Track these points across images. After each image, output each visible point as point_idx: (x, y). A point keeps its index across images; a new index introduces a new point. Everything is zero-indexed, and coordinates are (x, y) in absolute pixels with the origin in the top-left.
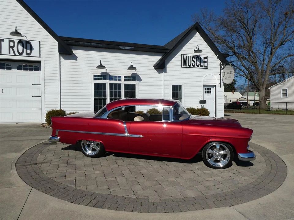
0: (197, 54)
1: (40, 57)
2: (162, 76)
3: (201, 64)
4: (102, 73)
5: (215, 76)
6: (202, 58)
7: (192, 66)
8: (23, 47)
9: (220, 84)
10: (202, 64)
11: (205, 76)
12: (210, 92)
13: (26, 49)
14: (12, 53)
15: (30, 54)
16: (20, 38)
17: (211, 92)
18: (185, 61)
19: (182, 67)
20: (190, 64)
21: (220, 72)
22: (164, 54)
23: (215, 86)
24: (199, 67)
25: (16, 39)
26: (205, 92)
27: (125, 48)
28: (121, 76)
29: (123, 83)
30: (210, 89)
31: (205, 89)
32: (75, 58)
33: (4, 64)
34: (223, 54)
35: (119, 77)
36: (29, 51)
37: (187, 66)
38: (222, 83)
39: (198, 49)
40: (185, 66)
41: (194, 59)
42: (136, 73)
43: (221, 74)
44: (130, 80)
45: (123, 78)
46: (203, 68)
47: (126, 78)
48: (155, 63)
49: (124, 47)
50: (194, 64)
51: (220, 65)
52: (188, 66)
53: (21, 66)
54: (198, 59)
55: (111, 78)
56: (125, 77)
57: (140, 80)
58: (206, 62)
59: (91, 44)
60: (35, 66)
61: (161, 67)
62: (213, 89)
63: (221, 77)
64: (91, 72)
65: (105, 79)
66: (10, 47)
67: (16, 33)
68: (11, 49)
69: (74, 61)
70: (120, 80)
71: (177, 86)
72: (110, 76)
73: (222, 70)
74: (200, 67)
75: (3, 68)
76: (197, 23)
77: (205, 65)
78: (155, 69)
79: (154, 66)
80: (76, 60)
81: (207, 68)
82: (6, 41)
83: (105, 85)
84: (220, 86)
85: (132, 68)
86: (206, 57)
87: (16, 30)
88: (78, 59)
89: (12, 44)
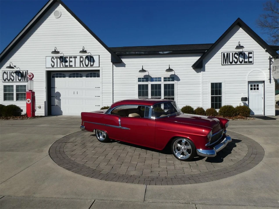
0: (241, 50)
1: (99, 67)
2: (201, 75)
4: (145, 76)
5: (263, 72)
6: (247, 53)
7: (233, 63)
8: (89, 60)
9: (270, 79)
10: (246, 60)
11: (249, 72)
12: (258, 89)
13: (91, 62)
14: (82, 66)
15: (93, 65)
16: (87, 54)
18: (226, 59)
19: (222, 65)
20: (231, 61)
22: (202, 54)
23: (264, 82)
24: (243, 63)
25: (84, 55)
26: (251, 89)
27: (164, 53)
28: (161, 78)
29: (162, 83)
30: (258, 86)
31: (251, 86)
32: (123, 65)
33: (78, 74)
34: (271, 47)
35: (158, 78)
36: (92, 63)
37: (228, 63)
38: (272, 79)
39: (240, 45)
40: (226, 63)
41: (236, 55)
42: (175, 74)
43: (271, 68)
44: (169, 81)
45: (162, 79)
46: (248, 63)
47: (165, 79)
48: (193, 64)
49: (163, 52)
50: (236, 60)
51: (270, 59)
52: (229, 64)
53: (88, 74)
54: (241, 55)
55: (152, 80)
56: (164, 78)
57: (178, 80)
58: (251, 57)
59: (135, 53)
60: (95, 74)
61: (199, 67)
62: (261, 86)
63: (271, 71)
64: (136, 76)
65: (147, 81)
66: (81, 62)
67: (84, 51)
68: (81, 63)
69: (123, 68)
70: (160, 81)
71: (216, 84)
72: (151, 78)
73: (272, 64)
74: (244, 63)
75: (77, 77)
76: (239, 18)
77: (250, 61)
78: (193, 68)
79: (192, 67)
80: (125, 67)
81: (253, 64)
82: (78, 57)
83: (147, 85)
84: (269, 81)
85: (170, 70)
86: (252, 52)
87: (83, 49)
88: (126, 66)
89: (82, 59)
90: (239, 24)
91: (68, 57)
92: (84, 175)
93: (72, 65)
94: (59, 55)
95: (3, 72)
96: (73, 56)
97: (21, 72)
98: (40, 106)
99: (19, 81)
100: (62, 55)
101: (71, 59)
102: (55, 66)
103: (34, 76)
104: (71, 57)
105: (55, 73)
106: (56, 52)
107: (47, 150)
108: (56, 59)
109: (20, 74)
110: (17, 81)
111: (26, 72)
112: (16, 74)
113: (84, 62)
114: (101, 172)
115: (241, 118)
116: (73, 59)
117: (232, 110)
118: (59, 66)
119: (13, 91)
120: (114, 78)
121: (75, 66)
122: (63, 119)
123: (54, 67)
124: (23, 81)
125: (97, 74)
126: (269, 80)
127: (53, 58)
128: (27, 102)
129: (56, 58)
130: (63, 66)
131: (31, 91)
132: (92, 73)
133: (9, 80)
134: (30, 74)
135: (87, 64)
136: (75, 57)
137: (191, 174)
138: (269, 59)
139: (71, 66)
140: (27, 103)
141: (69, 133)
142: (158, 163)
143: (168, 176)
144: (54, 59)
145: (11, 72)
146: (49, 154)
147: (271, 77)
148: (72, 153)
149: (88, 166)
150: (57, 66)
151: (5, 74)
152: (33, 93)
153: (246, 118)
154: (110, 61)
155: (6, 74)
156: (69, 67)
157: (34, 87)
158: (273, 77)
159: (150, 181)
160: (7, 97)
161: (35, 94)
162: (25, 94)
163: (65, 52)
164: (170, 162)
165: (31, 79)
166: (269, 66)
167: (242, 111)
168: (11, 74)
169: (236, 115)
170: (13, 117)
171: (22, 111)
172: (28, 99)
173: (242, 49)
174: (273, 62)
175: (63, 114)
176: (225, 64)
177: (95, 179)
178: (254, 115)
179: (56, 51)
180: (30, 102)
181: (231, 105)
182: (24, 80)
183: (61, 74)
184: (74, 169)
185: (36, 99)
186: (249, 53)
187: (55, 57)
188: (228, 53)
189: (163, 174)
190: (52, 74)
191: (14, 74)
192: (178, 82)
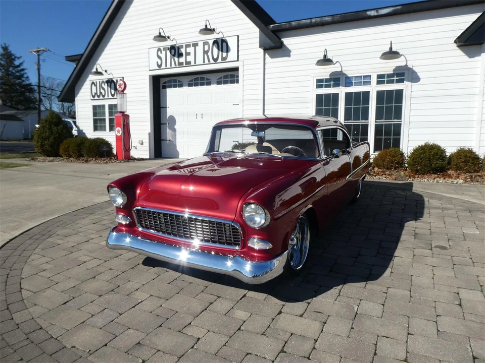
2: (480, 64)
4: (333, 74)
8: (218, 49)
13: (222, 51)
14: (207, 62)
15: (226, 58)
16: (215, 36)
25: (210, 38)
27: (380, 14)
28: (370, 76)
29: (373, 89)
35: (365, 77)
36: (225, 54)
42: (406, 65)
44: (392, 82)
45: (374, 80)
47: (381, 79)
48: (459, 33)
49: (377, 11)
53: (221, 78)
55: (348, 82)
56: (379, 76)
57: (415, 78)
59: (311, 22)
60: (230, 75)
61: (474, 40)
64: (313, 75)
65: (337, 85)
66: (206, 52)
68: (206, 55)
69: (286, 58)
70: (369, 83)
72: (347, 78)
75: (202, 84)
78: (458, 46)
79: (455, 42)
80: (289, 56)
82: (201, 44)
83: (336, 96)
85: (392, 54)
87: (206, 26)
88: (291, 54)
89: (206, 48)
91: (183, 46)
93: (190, 62)
94: (168, 43)
95: (91, 82)
96: (191, 43)
97: (115, 80)
98: (142, 141)
99: (112, 97)
100: (173, 43)
101: (189, 50)
102: (163, 66)
104: (188, 46)
105: (166, 79)
106: (161, 37)
108: (164, 52)
109: (113, 84)
110: (109, 98)
112: (108, 85)
113: (210, 54)
118: (169, 66)
119: (104, 114)
120: (266, 83)
121: (195, 63)
123: (161, 68)
124: (117, 96)
125: (237, 77)
127: (159, 50)
128: (117, 132)
129: (164, 49)
130: (175, 65)
131: (123, 112)
132: (228, 75)
133: (98, 96)
134: (120, 82)
135: (215, 57)
136: (195, 45)
139: (188, 63)
140: (116, 135)
144: (161, 53)
145: (101, 81)
150: (166, 66)
151: (93, 85)
152: (126, 117)
154: (258, 45)
155: (95, 86)
156: (184, 65)
160: (99, 125)
163: (178, 38)
165: (123, 91)
168: (101, 86)
170: (96, 159)
171: (112, 148)
172: (117, 128)
175: (180, 156)
179: (162, 34)
180: (121, 132)
183: (175, 80)
187: (162, 48)
191: (105, 85)
192: (416, 86)
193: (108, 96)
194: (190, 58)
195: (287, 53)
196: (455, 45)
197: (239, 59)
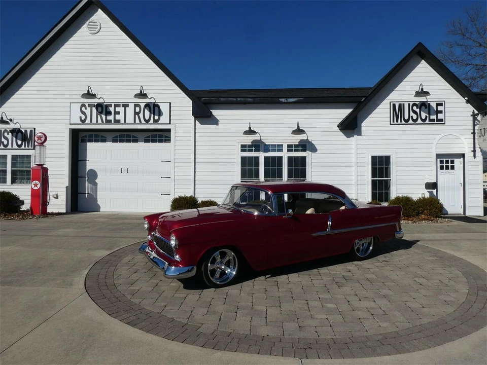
0: (423, 99)
1: (170, 124)
2: (353, 142)
3: (431, 116)
4: (254, 141)
5: (462, 138)
6: (433, 105)
7: (411, 122)
8: (150, 112)
9: (474, 151)
10: (433, 117)
11: (438, 137)
12: (453, 168)
13: (154, 114)
14: (137, 121)
15: (158, 120)
16: (147, 100)
17: (455, 167)
18: (398, 113)
19: (391, 124)
20: (406, 118)
21: (474, 129)
22: (355, 105)
23: (463, 156)
24: (427, 121)
25: (143, 102)
26: (442, 168)
27: (289, 101)
28: (282, 145)
29: (285, 155)
30: (452, 162)
31: (442, 162)
32: (215, 122)
34: (477, 94)
35: (278, 145)
36: (157, 118)
37: (401, 121)
38: (478, 150)
39: (422, 89)
40: (397, 121)
41: (415, 108)
42: (307, 139)
43: (476, 131)
44: (298, 150)
45: (285, 148)
46: (436, 122)
47: (290, 148)
48: (340, 121)
49: (287, 100)
50: (415, 117)
51: (474, 116)
52: (403, 122)
53: (149, 137)
54: (423, 108)
55: (266, 148)
56: (289, 146)
57: (314, 149)
58: (441, 112)
59: (237, 100)
60: (162, 136)
61: (350, 126)
62: (458, 162)
63: (476, 137)
64: (238, 141)
65: (257, 150)
66: (136, 113)
67: (142, 95)
68: (137, 116)
69: (215, 126)
70: (281, 150)
71: (381, 157)
72: (265, 145)
73: (478, 124)
74: (429, 121)
75: (128, 141)
76: (420, 43)
77: (439, 118)
78: (340, 129)
79: (338, 126)
80: (217, 124)
81: (444, 124)
82: (131, 106)
83: (257, 159)
84: (473, 155)
85: (299, 131)
86: (442, 103)
87: (141, 91)
88: (219, 123)
89: (138, 109)
90: (421, 53)
91: (111, 105)
92: (167, 337)
93: (120, 120)
94: (95, 101)
96: (121, 104)
97: (23, 130)
98: (57, 195)
99: (17, 148)
100: (101, 101)
101: (118, 109)
102: (88, 121)
103: (48, 139)
104: (117, 105)
105: (87, 134)
106: (89, 95)
107: (80, 281)
108: (89, 109)
109: (20, 134)
110: (14, 148)
111: (31, 131)
112: (12, 135)
114: (200, 330)
115: (427, 219)
116: (121, 109)
117: (411, 205)
118: (94, 121)
119: (5, 165)
120: (196, 144)
121: (125, 121)
122: (101, 220)
123: (85, 123)
124: (25, 146)
125: (166, 137)
126: (473, 153)
127: (83, 105)
128: (33, 186)
129: (89, 106)
130: (102, 121)
131: (42, 165)
132: (156, 135)
134: (39, 134)
135: (147, 118)
136: (126, 106)
137: (382, 332)
138: (472, 115)
139: (117, 122)
140: (32, 188)
141: (118, 247)
142: (307, 308)
143: (337, 337)
144: (86, 109)
145: (3, 130)
146: (87, 291)
147: (476, 147)
148: (131, 288)
149: (169, 316)
150: (91, 121)
152: (45, 170)
153: (436, 219)
154: (191, 113)
156: (113, 122)
157: (47, 160)
158: (480, 148)
159: (306, 349)
161: (49, 171)
162: (28, 172)
163: (106, 96)
164: (329, 306)
165: (42, 144)
166: (472, 128)
167: (430, 206)
168: (2, 135)
169: (418, 214)
170: (5, 215)
171: (22, 203)
172: (34, 182)
173: (425, 97)
174: (479, 121)
175: (101, 210)
176: (395, 122)
177: (192, 346)
178: (447, 214)
179: (91, 92)
180: (39, 186)
181: (410, 195)
182: (28, 146)
183: (99, 136)
184: (143, 323)
185: (50, 181)
186: (438, 105)
187: (87, 105)
188: (402, 103)
189: (327, 334)
190: (81, 135)
191: (8, 134)
192: (314, 155)
193: (12, 146)
194: (120, 117)
195: (215, 121)
196: (338, 128)
197: (171, 123)
